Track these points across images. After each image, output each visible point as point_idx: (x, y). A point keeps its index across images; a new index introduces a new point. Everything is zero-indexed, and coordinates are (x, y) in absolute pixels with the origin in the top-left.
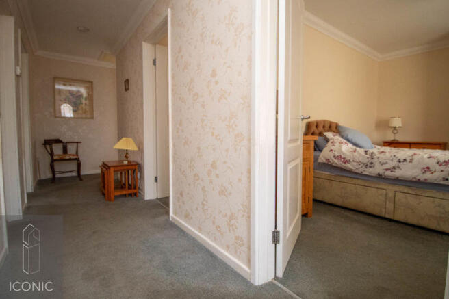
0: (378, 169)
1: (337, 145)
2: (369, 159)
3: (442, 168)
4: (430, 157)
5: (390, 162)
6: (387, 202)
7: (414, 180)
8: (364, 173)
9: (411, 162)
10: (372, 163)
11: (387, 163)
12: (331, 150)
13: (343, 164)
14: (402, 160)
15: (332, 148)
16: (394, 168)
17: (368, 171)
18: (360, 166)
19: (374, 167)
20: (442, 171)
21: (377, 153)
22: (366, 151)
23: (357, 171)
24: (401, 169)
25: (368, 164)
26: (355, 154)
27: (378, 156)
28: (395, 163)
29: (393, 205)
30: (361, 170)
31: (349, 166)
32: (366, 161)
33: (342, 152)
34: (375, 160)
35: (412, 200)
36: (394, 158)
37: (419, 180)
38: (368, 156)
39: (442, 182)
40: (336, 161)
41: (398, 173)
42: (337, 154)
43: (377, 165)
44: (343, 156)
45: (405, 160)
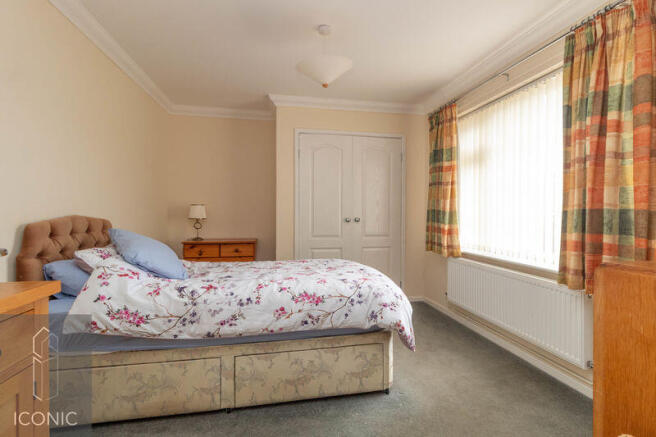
0: (207, 325)
1: (114, 281)
2: (190, 306)
3: (299, 306)
4: (282, 290)
5: (226, 307)
6: (223, 379)
7: (265, 332)
8: (180, 337)
9: (258, 302)
10: (194, 314)
11: (221, 310)
12: (100, 298)
13: (134, 328)
14: (245, 301)
15: (103, 291)
16: (234, 317)
17: (188, 333)
18: (172, 324)
19: (198, 321)
20: (300, 311)
21: (201, 291)
22: (180, 290)
23: (165, 336)
24: (244, 318)
25: (188, 317)
26: (159, 299)
27: (204, 297)
28: (235, 308)
29: (232, 382)
30: (174, 331)
31: (147, 328)
32: (182, 311)
33: (127, 299)
34: (201, 308)
35: (260, 364)
36: (232, 299)
37: (272, 331)
38: (186, 300)
39: (301, 329)
40: (115, 324)
41: (241, 327)
42: (116, 306)
43: (205, 317)
44: (132, 309)
45: (249, 299)
